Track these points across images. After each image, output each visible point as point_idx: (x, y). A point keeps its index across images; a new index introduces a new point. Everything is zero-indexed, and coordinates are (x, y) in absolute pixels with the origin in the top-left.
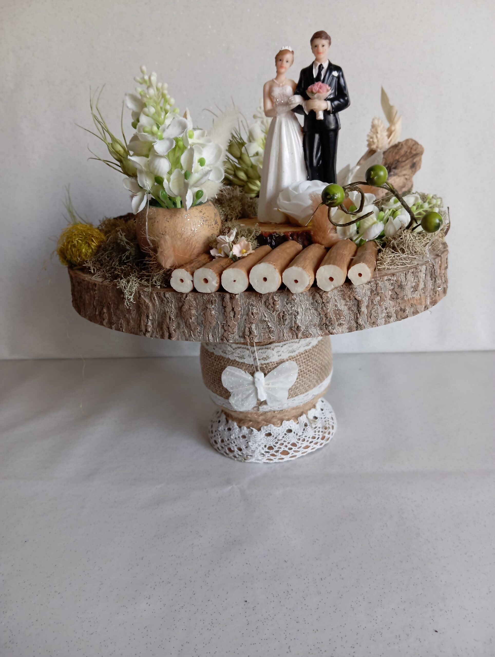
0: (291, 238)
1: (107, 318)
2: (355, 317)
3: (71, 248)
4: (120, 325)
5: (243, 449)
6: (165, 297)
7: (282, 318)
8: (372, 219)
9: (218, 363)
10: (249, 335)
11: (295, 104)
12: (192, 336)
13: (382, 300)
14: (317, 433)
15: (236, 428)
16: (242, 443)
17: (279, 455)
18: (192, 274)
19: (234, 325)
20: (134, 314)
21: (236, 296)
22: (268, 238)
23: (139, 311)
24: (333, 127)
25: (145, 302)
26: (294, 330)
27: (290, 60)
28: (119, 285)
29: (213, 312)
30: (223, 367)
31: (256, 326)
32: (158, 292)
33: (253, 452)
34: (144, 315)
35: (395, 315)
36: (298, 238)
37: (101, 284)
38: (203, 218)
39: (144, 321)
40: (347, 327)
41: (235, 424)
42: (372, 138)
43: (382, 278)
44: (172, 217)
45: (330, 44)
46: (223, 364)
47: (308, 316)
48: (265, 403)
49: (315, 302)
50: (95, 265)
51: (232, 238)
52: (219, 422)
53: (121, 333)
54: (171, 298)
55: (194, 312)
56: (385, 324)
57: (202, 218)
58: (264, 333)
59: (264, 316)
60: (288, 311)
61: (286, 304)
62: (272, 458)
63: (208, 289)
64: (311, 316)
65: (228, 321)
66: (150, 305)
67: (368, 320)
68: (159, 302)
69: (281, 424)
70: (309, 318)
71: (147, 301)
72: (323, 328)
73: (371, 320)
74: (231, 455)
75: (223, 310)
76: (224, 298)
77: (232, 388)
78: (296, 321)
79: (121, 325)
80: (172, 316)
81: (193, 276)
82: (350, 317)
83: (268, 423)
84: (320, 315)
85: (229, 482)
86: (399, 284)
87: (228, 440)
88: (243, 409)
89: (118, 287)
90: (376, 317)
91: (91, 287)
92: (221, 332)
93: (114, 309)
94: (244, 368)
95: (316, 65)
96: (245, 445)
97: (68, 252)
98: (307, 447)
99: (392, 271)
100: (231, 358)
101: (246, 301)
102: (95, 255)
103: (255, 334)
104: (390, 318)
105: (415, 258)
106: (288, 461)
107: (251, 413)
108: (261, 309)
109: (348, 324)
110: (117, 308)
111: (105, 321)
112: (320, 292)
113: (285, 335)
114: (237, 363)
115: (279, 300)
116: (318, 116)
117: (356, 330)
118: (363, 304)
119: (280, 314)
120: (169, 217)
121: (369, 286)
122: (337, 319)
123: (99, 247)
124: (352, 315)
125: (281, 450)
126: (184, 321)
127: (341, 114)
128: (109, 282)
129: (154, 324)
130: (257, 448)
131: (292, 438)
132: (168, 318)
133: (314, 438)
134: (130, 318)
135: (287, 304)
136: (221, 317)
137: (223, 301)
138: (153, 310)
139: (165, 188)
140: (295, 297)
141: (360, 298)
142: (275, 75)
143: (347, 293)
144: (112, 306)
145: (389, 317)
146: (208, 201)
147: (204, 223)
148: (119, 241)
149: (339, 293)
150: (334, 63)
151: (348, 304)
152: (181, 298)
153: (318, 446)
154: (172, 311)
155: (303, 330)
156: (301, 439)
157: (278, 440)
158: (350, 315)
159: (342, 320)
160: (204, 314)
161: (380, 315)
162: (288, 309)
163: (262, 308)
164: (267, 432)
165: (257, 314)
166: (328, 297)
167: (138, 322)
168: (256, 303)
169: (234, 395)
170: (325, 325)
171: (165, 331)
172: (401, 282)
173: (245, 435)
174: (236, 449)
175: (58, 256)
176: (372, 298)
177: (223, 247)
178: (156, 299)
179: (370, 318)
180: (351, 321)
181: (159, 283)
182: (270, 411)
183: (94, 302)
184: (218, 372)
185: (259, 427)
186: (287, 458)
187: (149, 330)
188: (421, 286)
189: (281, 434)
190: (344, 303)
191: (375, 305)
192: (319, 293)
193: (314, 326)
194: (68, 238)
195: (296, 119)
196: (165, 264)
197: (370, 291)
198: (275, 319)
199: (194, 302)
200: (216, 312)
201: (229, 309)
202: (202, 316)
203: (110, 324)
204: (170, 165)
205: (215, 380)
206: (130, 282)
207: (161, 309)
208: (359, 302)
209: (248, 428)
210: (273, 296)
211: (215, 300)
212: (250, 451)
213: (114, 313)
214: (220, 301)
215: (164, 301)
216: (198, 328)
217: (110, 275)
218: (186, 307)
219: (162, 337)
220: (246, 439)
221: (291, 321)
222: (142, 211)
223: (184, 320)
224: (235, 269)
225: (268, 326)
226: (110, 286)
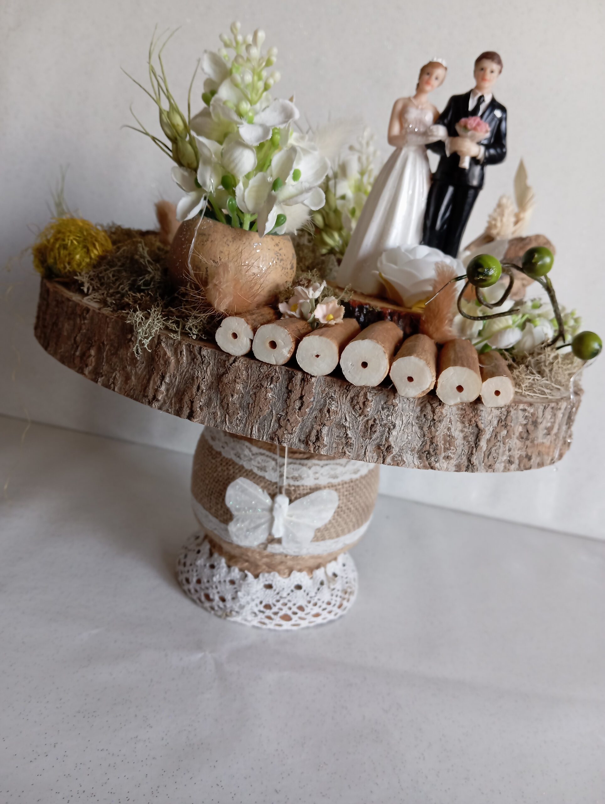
0: (389, 317)
1: (93, 364)
2: (469, 452)
3: (59, 249)
4: (111, 380)
5: (227, 600)
6: (200, 353)
7: (370, 427)
8: (507, 320)
9: (225, 468)
10: (315, 442)
11: (436, 136)
12: (226, 423)
13: (508, 435)
14: (334, 598)
15: (223, 567)
16: (228, 591)
17: (277, 620)
18: (255, 330)
19: (297, 422)
20: (141, 368)
21: (312, 379)
22: (357, 310)
23: (151, 365)
24: (475, 183)
25: (165, 354)
26: (382, 450)
27: (441, 78)
28: (130, 318)
29: (270, 395)
30: (231, 477)
31: (328, 431)
32: (190, 345)
33: (242, 607)
34: (158, 373)
35: (517, 462)
36: (399, 320)
37: (97, 311)
38: (279, 255)
39: (155, 383)
40: (455, 463)
41: (223, 561)
42: (495, 219)
43: (517, 404)
44: (235, 239)
45: (500, 72)
46: (231, 472)
47: (408, 434)
48: (279, 541)
49: (423, 416)
50: (93, 282)
51: (318, 294)
52: (199, 552)
53: (110, 391)
54: (209, 358)
55: (239, 387)
56: (504, 471)
57: (276, 253)
58: (338, 444)
59: (344, 418)
60: (381, 420)
61: (381, 410)
62: (267, 621)
63: (274, 358)
64: (411, 435)
65: (289, 413)
66: (173, 360)
67: (484, 460)
68: (187, 360)
69: (289, 575)
70: (408, 437)
71: (169, 354)
72: (423, 457)
73: (488, 460)
74: (207, 604)
75: (286, 395)
76: (293, 377)
77: (238, 510)
78: (389, 437)
79: (114, 380)
80: (203, 385)
81: (254, 334)
82: (463, 450)
83: (270, 570)
84: (424, 436)
85: (199, 646)
86: (534, 419)
87: (208, 582)
88: (244, 543)
89: (129, 322)
90: (494, 458)
91: (79, 312)
92: (273, 426)
93: (109, 354)
94: (262, 484)
95: (475, 94)
96: (232, 595)
97: (52, 254)
98: (317, 615)
99: (529, 399)
100: (247, 466)
101: (324, 390)
102: (94, 267)
103: (325, 442)
104: (512, 465)
105: (559, 389)
106: (287, 631)
107: (253, 551)
108: (343, 407)
109: (457, 459)
110: (116, 354)
111: (87, 368)
112: (434, 403)
113: (367, 454)
114: (254, 476)
115: (372, 400)
116: (463, 162)
117: (465, 471)
118: (483, 436)
119: (369, 421)
120: (230, 239)
121: (497, 412)
122: (445, 448)
123: (102, 258)
124: (466, 447)
125: (281, 613)
126: (220, 398)
127: (490, 169)
128: (112, 311)
129: (170, 391)
130: (248, 603)
131: (300, 598)
132: (195, 387)
133: (329, 603)
134: (133, 372)
135: (383, 409)
136: (279, 405)
137: (290, 382)
138: (174, 370)
139: (236, 194)
140: (397, 402)
141: (482, 426)
142: (414, 92)
143: (469, 415)
144: (107, 348)
145: (510, 462)
146: (285, 234)
147: (278, 262)
148: (137, 257)
149: (457, 412)
150: (500, 100)
151: (466, 431)
152: (225, 361)
153: (331, 617)
154: (204, 378)
155: (394, 453)
156: (312, 602)
157: (281, 597)
158: (464, 447)
159: (451, 451)
160: (255, 394)
161: (500, 457)
162: (383, 417)
163: (345, 406)
164: (267, 583)
165: (336, 413)
166: (442, 413)
167: (145, 381)
168: (338, 396)
169: (238, 520)
170: (426, 453)
171: (186, 406)
172: (537, 417)
173: (235, 579)
174: (217, 598)
175: (32, 258)
176: (498, 430)
177: (301, 305)
178: (185, 354)
179: (488, 458)
180: (463, 456)
181: (195, 331)
182: (281, 554)
183: (77, 336)
184: (221, 481)
185: (256, 573)
186: (287, 625)
187: (160, 398)
188: (555, 430)
189: (286, 590)
190: (460, 428)
191: (498, 441)
192: (431, 405)
193: (412, 451)
194: (59, 232)
195: (426, 159)
196: (219, 304)
197: (498, 419)
198: (360, 427)
199: (244, 372)
200: (274, 396)
201: (295, 395)
202: (251, 396)
203: (96, 375)
204: (255, 163)
205: (212, 492)
206: (151, 318)
207: (188, 371)
208: (480, 431)
209: (241, 570)
210: (367, 392)
211: (278, 378)
212: (238, 604)
213: (107, 360)
214: (286, 380)
215: (197, 359)
216: (239, 412)
217: (114, 302)
218: (230, 376)
219: (178, 413)
220: (235, 586)
221: (382, 436)
222: (190, 220)
223: (221, 395)
224: (324, 339)
225: (347, 435)
226: (113, 318)
